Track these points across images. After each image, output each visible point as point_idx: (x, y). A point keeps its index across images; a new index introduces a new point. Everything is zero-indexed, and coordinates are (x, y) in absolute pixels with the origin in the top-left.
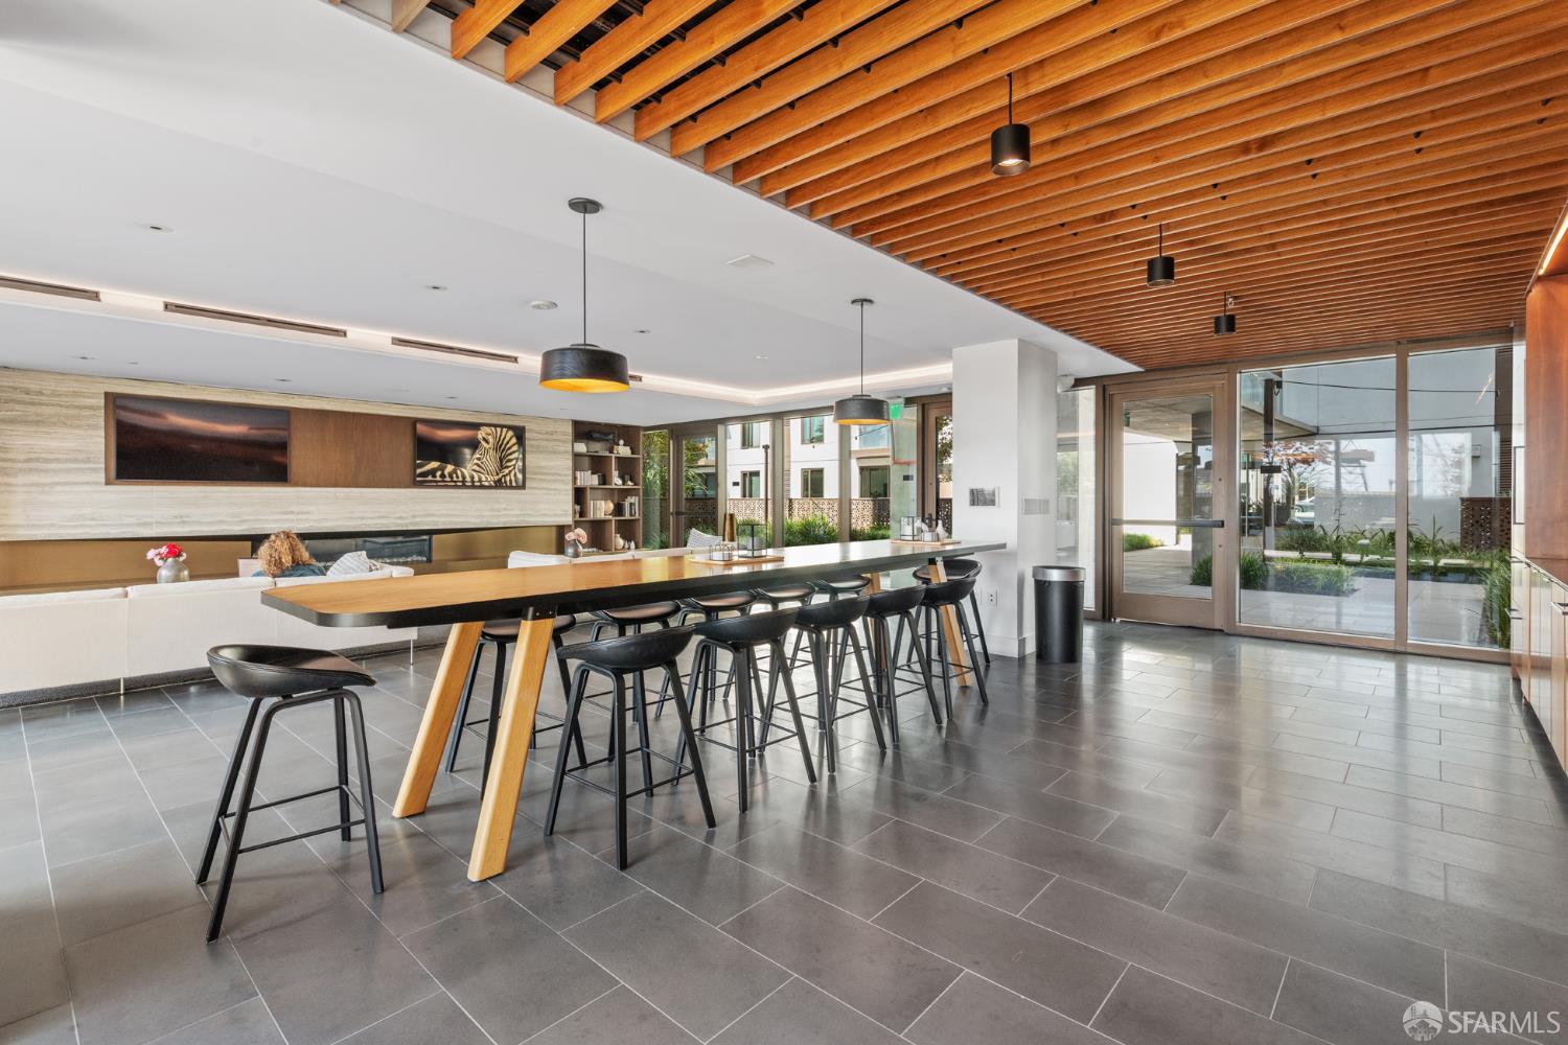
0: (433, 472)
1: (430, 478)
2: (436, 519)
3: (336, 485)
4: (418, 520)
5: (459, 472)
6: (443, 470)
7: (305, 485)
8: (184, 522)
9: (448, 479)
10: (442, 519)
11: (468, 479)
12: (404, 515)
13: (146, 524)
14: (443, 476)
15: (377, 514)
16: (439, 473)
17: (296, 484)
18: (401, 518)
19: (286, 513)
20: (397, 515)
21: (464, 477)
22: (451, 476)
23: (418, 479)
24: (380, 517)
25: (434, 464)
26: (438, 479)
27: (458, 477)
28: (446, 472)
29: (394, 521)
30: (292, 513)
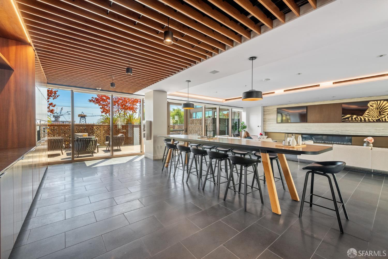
0: (348, 118)
1: (347, 120)
2: (350, 132)
3: (318, 123)
4: (343, 132)
5: (359, 118)
6: (352, 117)
7: (310, 123)
8: (287, 130)
9: (354, 120)
10: (352, 132)
11: (363, 119)
12: (338, 130)
13: (282, 130)
14: (352, 119)
15: (330, 130)
16: (350, 118)
17: (309, 123)
18: (337, 131)
19: (306, 129)
20: (336, 130)
21: (361, 119)
22: (355, 119)
23: (343, 120)
24: (330, 131)
25: (348, 116)
26: (350, 120)
27: (358, 119)
28: (353, 118)
29: (335, 132)
30: (307, 129)
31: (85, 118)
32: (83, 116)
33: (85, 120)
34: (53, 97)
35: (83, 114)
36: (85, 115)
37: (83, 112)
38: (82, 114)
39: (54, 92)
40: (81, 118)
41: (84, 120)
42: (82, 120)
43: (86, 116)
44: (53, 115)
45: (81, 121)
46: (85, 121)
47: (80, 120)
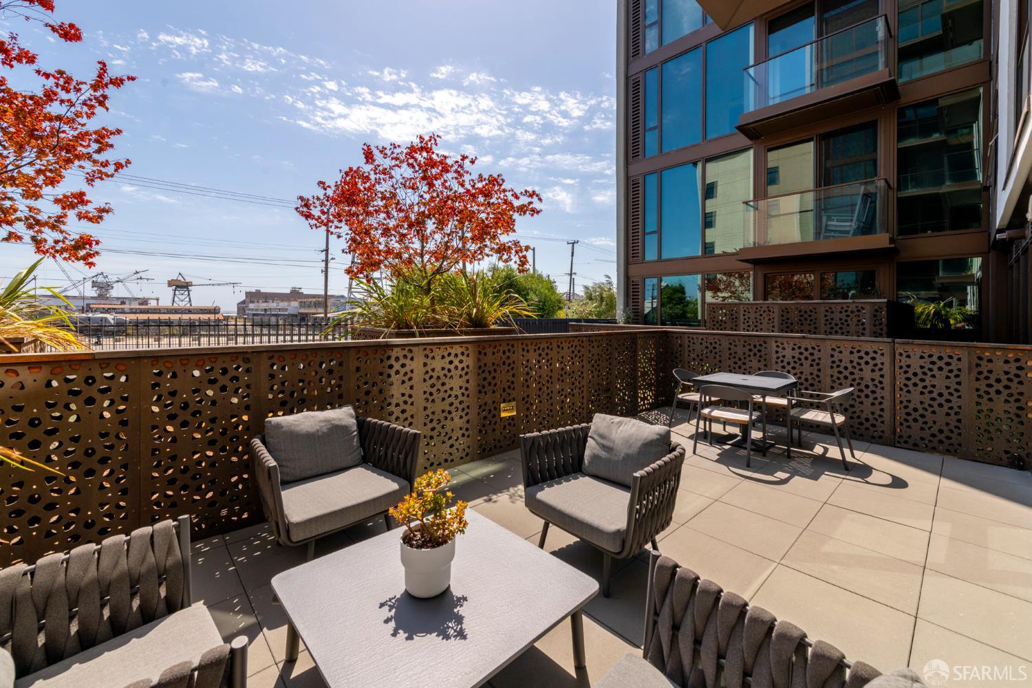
31: (189, 291)
32: (181, 286)
33: (189, 295)
34: (89, 166)
35: (183, 280)
36: (188, 280)
37: (182, 272)
38: (180, 278)
39: (96, 132)
40: (175, 290)
41: (184, 297)
42: (180, 297)
43: (191, 285)
44: (93, 282)
45: (176, 299)
46: (187, 299)
47: (172, 296)
